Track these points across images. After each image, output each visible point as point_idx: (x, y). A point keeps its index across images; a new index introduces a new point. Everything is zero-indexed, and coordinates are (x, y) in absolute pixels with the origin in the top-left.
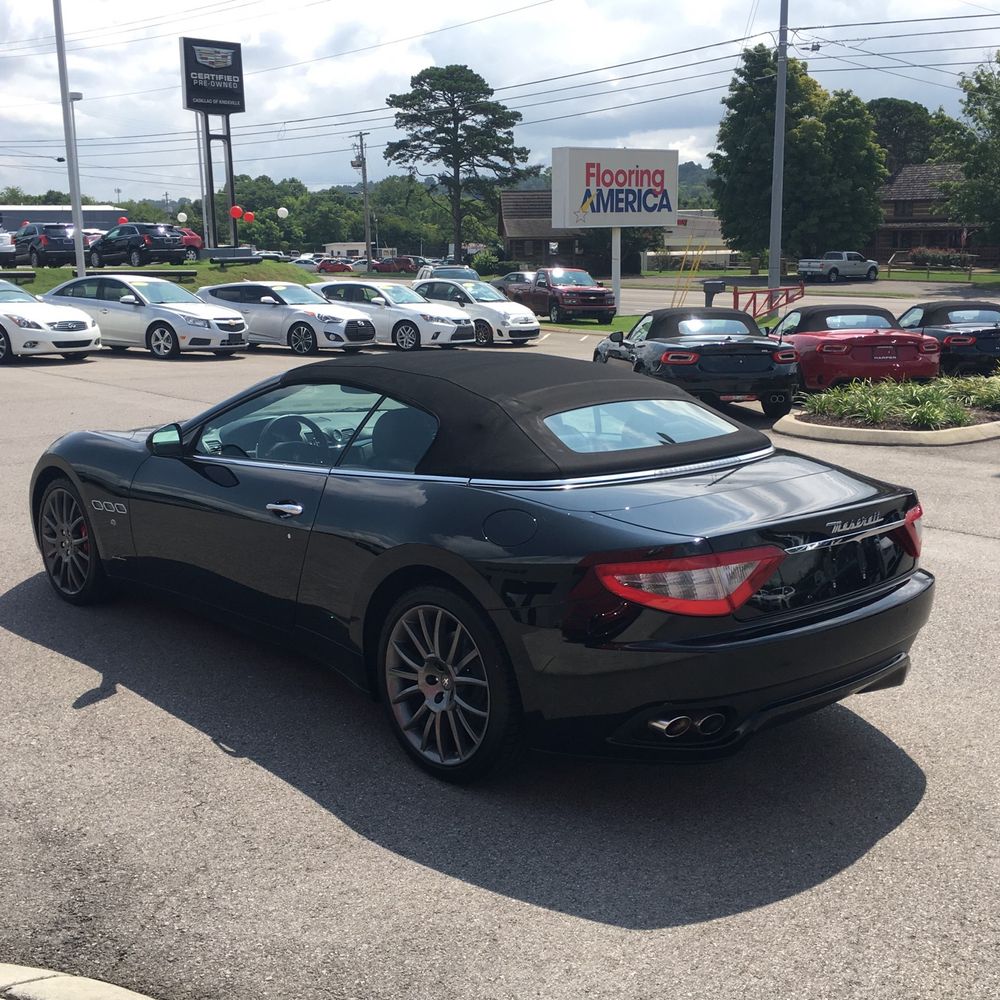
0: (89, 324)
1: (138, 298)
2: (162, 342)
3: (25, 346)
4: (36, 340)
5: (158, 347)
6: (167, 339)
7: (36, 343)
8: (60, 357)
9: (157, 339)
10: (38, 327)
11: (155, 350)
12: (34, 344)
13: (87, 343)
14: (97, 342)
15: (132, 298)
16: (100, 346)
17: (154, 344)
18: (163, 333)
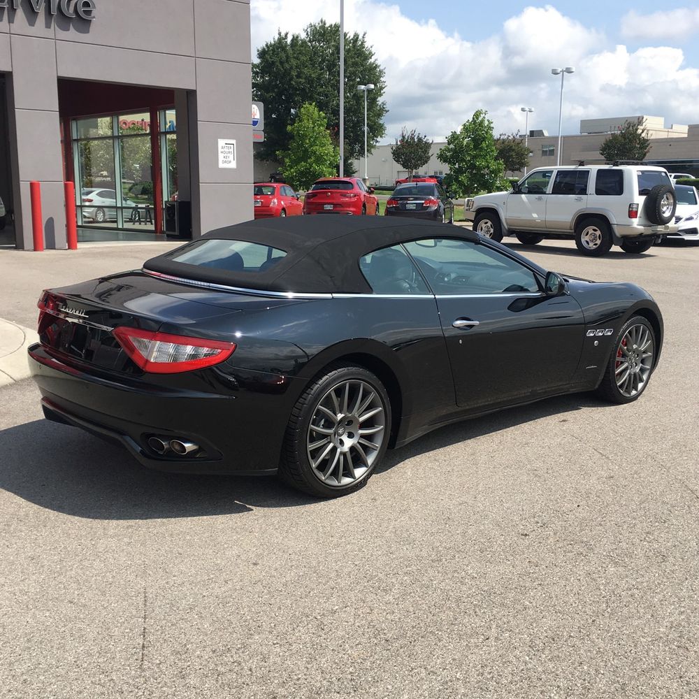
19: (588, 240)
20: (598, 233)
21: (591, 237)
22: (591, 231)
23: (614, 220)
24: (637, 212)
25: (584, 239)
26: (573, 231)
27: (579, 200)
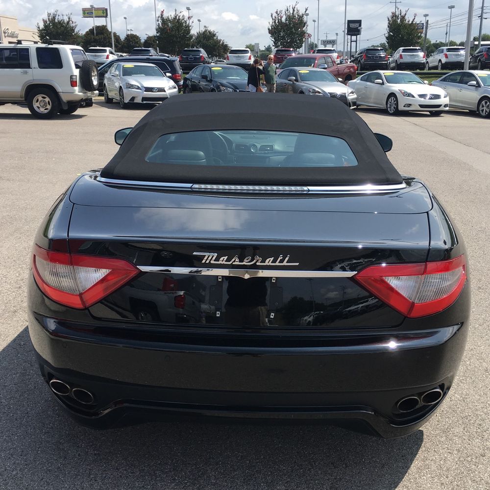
0: (442, 96)
1: (478, 83)
2: (485, 108)
3: (404, 106)
4: (410, 103)
5: (483, 110)
6: (488, 106)
7: (411, 105)
8: (428, 113)
9: (483, 106)
10: (413, 97)
11: (481, 112)
12: (409, 105)
13: (439, 106)
14: (446, 106)
15: (474, 83)
16: (447, 108)
17: (481, 108)
18: (486, 103)
19: (39, 106)
20: (47, 99)
21: (42, 103)
22: (40, 99)
23: (59, 89)
24: (76, 81)
25: (36, 105)
26: (24, 99)
27: (26, 73)
